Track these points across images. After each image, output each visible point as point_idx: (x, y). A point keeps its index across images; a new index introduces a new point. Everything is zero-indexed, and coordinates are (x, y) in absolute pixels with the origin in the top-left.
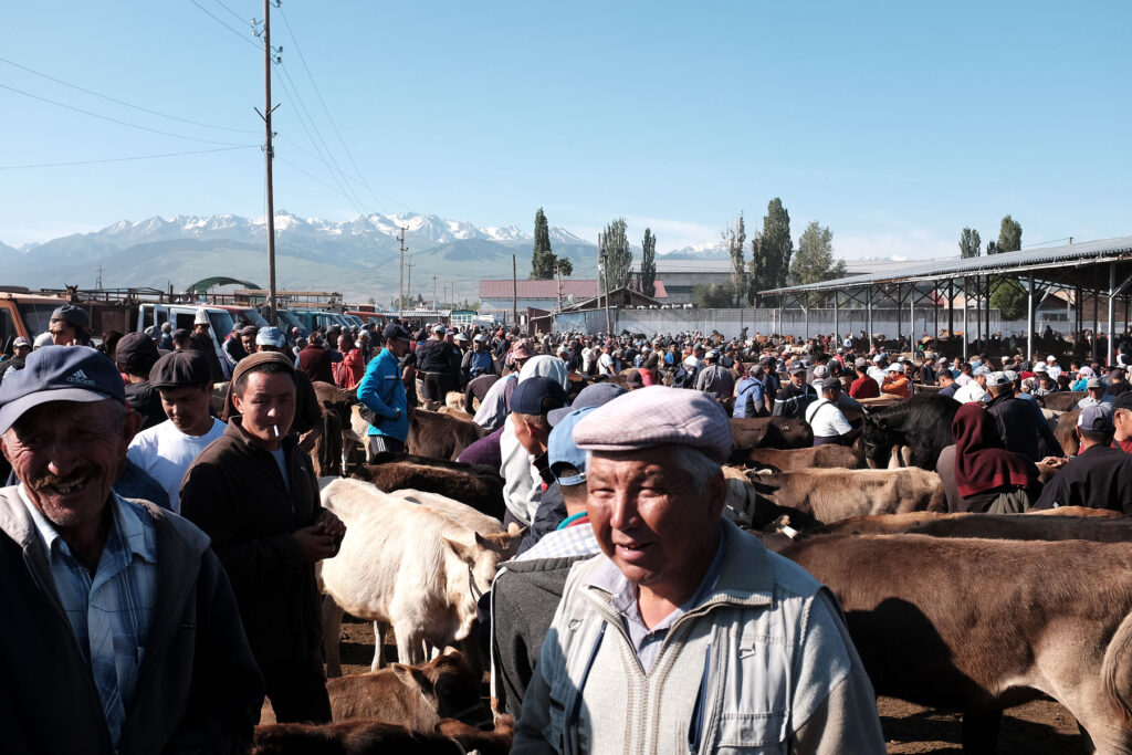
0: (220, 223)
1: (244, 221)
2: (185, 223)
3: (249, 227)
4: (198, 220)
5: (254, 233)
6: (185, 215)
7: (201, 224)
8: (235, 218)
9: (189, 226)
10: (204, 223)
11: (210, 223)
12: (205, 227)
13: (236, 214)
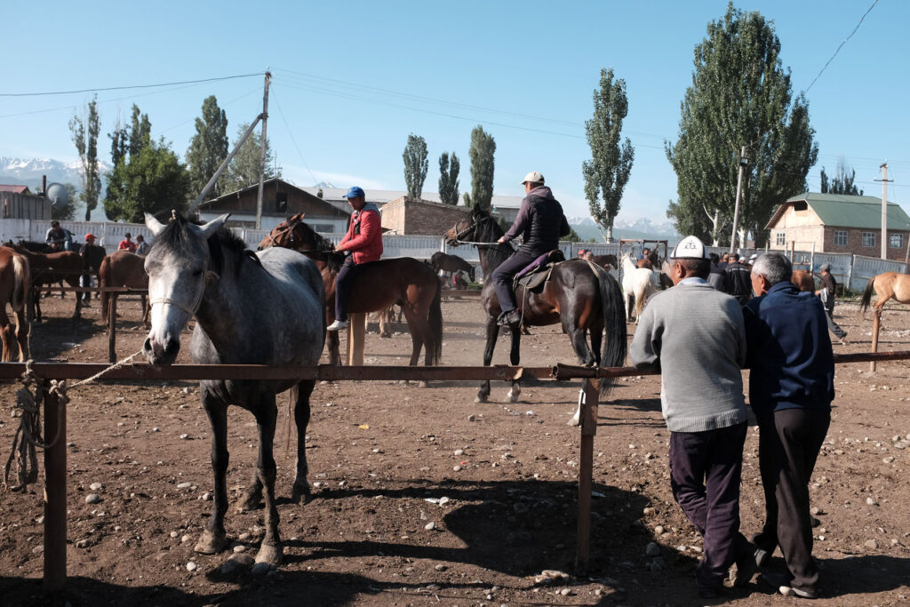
0: (40, 165)
1: (61, 165)
2: (8, 164)
3: (65, 171)
4: (19, 162)
5: (70, 175)
6: (8, 157)
7: (23, 165)
8: (53, 162)
9: (11, 167)
10: (26, 164)
11: (31, 165)
12: (26, 168)
13: (54, 158)
